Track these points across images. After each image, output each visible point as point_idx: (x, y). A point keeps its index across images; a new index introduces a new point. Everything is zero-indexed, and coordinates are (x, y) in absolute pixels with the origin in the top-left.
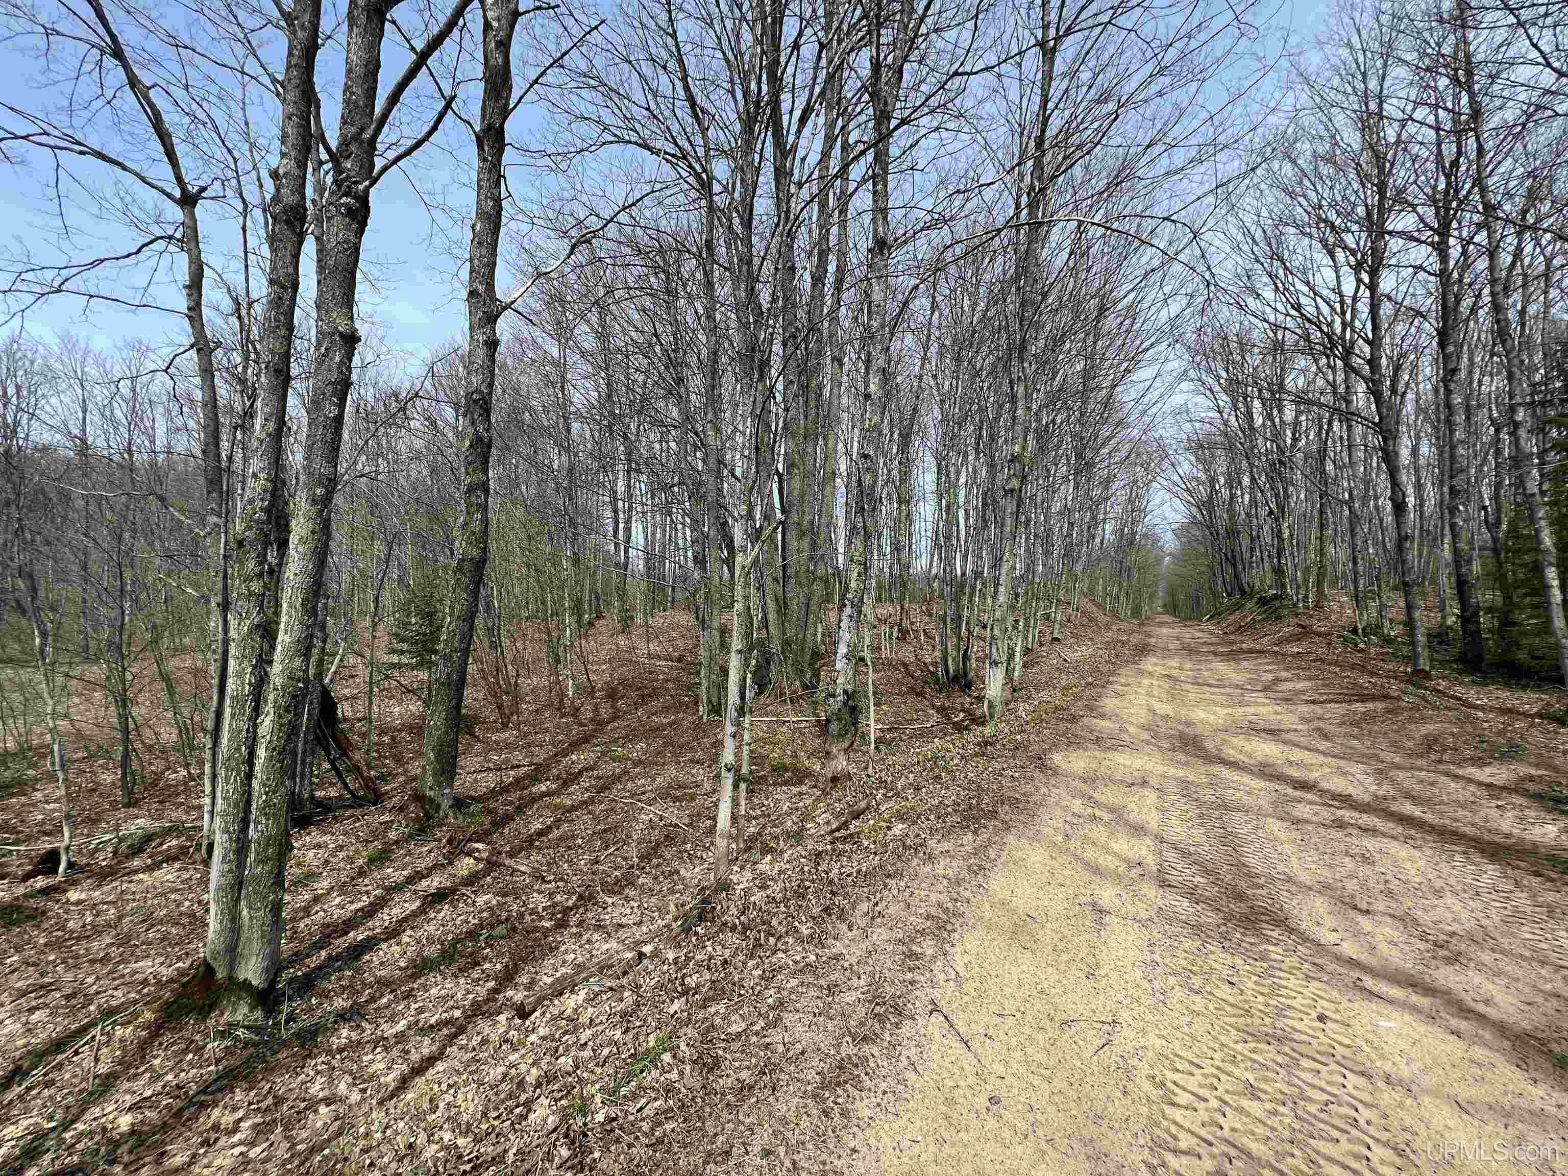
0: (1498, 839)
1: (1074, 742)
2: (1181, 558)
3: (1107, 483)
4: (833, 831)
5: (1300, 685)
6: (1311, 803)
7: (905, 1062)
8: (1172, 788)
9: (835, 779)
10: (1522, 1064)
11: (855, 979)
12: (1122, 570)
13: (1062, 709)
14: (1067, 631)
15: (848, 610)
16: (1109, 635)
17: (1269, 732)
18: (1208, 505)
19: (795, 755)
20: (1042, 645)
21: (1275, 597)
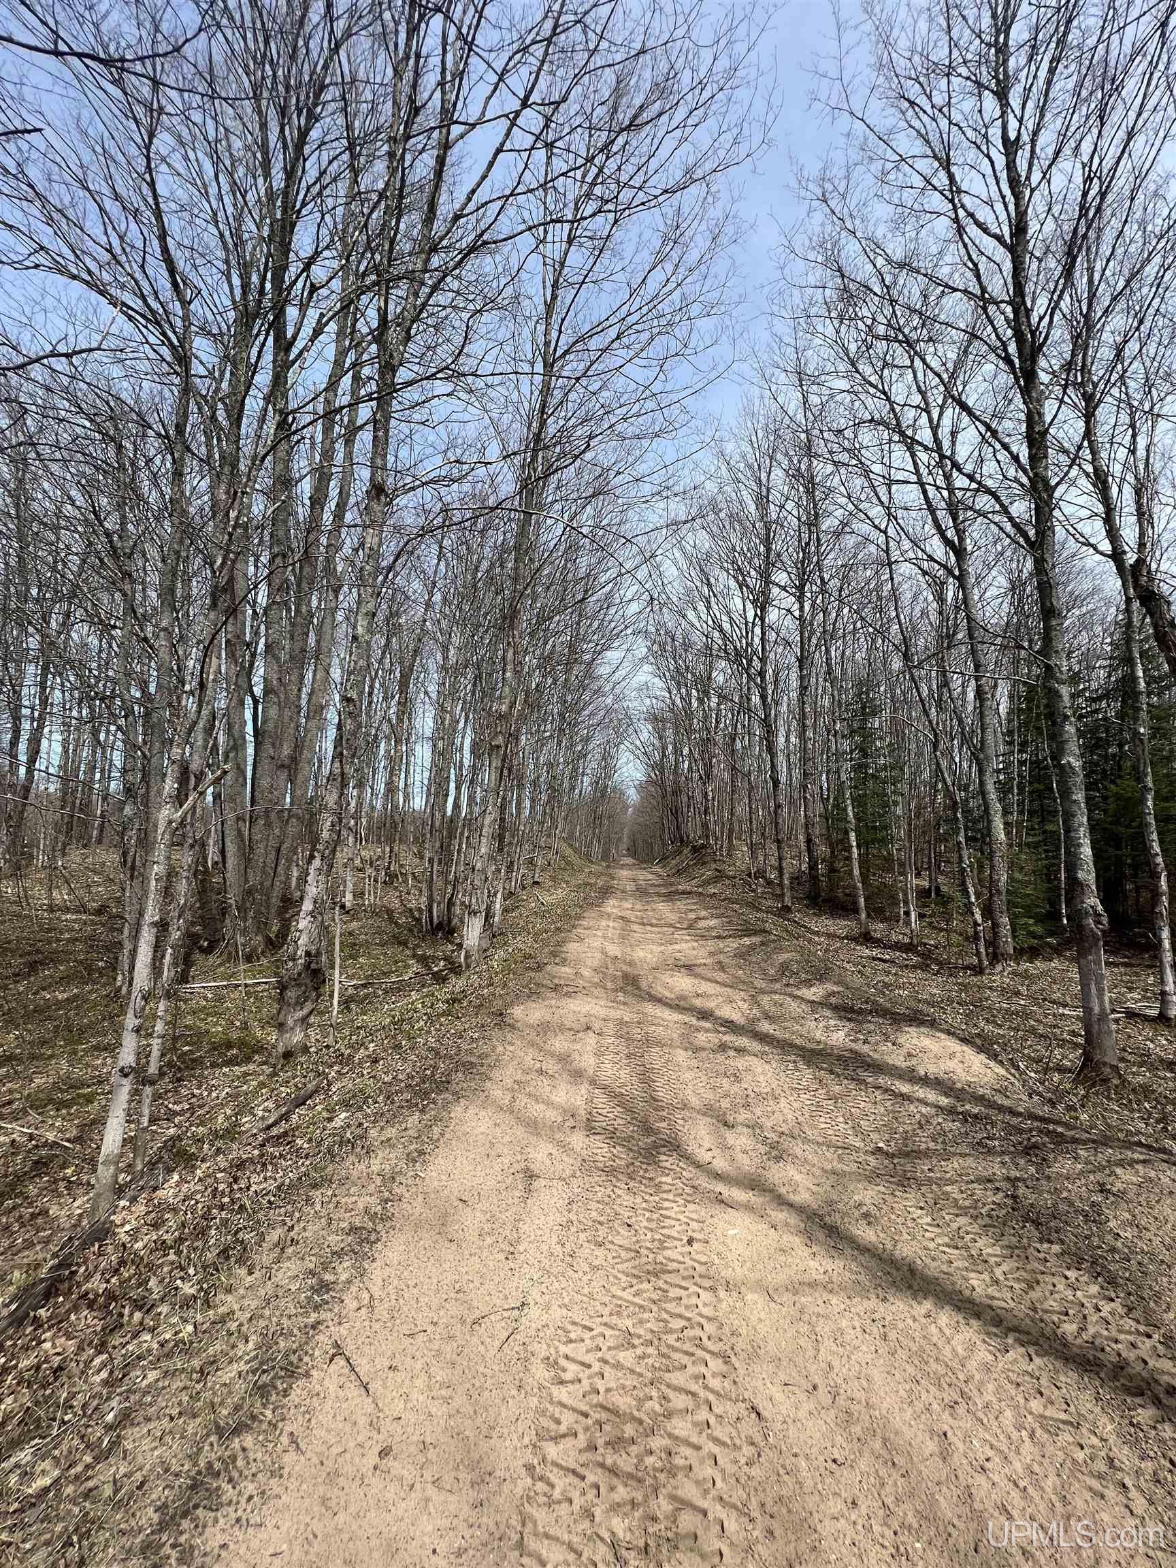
0: (814, 1046)
1: (534, 993)
2: (639, 811)
3: (587, 740)
4: (269, 1127)
5: (712, 922)
6: (707, 1031)
7: (285, 1440)
8: (610, 1029)
9: (288, 1055)
10: (810, 1238)
11: (241, 1346)
12: (596, 819)
13: (530, 957)
14: (547, 875)
15: (317, 863)
16: (580, 879)
17: (688, 967)
18: (659, 767)
19: (245, 1026)
20: (524, 888)
21: (703, 846)
